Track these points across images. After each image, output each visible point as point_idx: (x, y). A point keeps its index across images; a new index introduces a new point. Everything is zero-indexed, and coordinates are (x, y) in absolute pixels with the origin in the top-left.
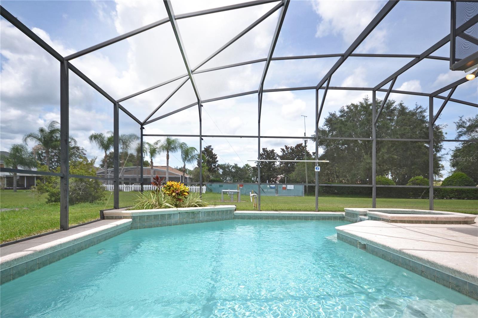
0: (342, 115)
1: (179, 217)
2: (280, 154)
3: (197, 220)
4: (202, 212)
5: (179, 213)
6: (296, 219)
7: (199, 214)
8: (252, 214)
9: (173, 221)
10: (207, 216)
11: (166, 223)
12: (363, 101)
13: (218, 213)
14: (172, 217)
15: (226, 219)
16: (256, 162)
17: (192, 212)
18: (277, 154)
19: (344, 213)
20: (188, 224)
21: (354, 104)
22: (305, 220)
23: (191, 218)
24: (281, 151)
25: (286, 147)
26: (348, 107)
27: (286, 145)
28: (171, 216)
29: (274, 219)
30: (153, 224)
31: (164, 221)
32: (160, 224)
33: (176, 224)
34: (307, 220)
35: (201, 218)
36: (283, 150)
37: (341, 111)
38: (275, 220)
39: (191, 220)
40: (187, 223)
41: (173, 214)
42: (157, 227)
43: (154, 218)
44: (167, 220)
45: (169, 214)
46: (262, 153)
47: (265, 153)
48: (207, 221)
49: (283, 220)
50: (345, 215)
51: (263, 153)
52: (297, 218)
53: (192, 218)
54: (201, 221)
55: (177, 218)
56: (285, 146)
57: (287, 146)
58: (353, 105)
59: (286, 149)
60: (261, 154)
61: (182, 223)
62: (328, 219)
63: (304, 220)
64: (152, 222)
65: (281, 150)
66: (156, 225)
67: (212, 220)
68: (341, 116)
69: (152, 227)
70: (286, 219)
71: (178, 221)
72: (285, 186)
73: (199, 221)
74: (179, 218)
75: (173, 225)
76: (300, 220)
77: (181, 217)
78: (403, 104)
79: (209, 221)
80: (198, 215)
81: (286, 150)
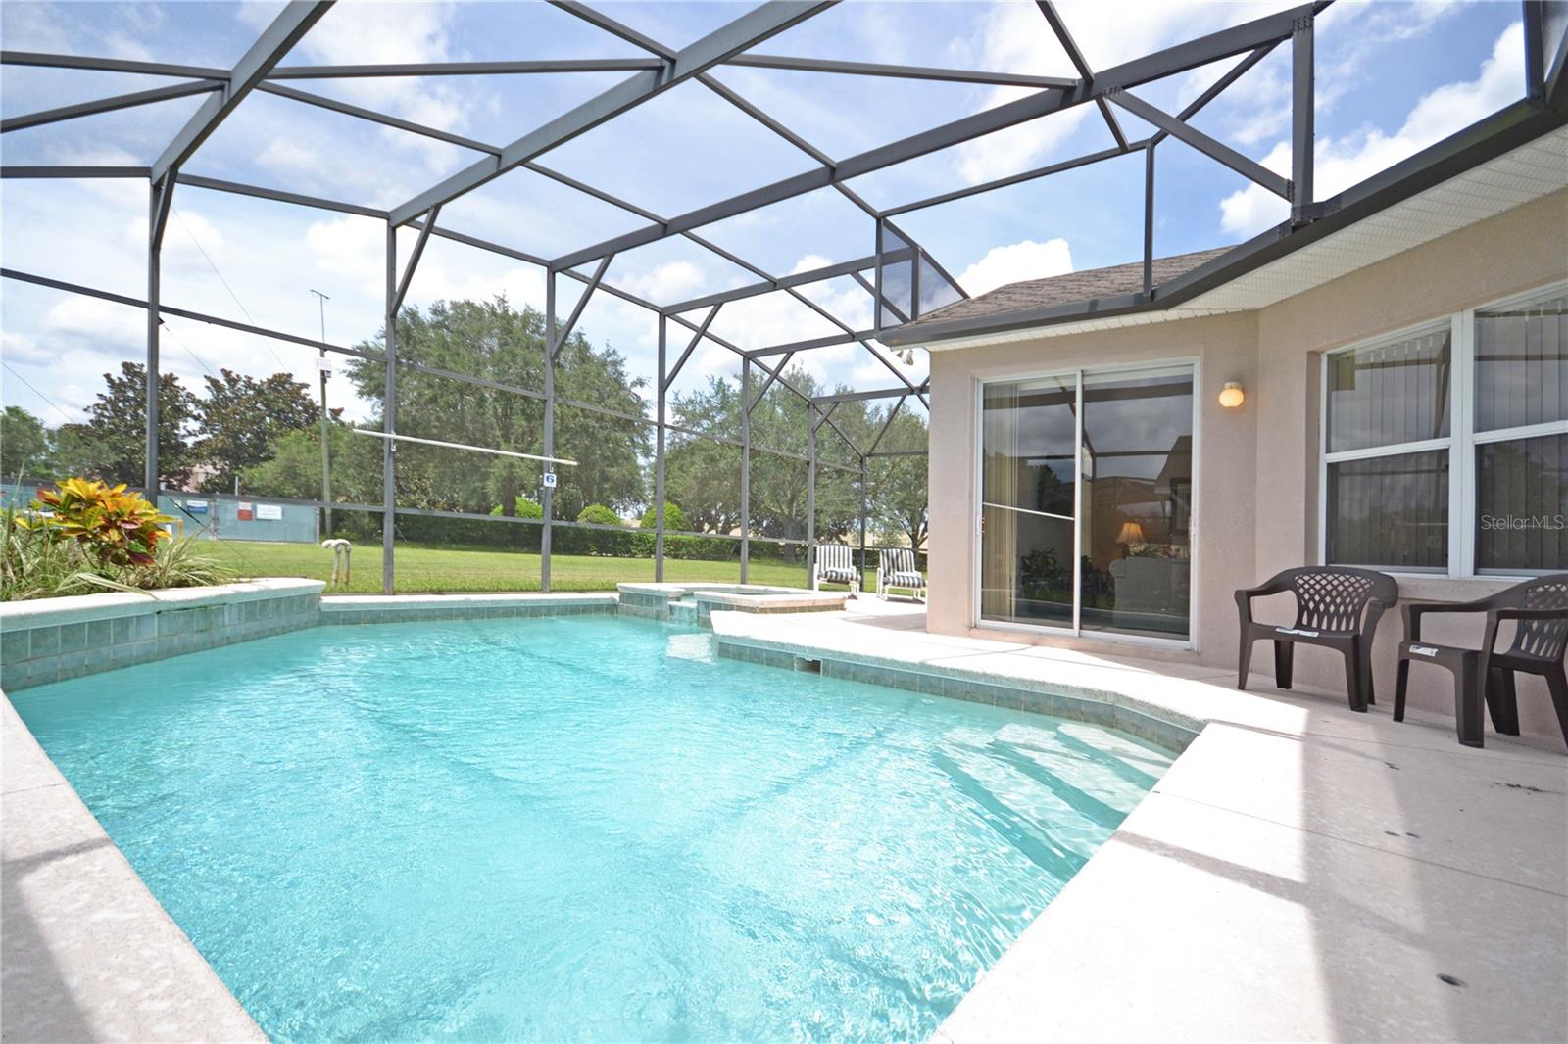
0: (438, 323)
1: (156, 628)
2: (204, 394)
3: (217, 638)
4: (231, 605)
5: (159, 613)
6: (510, 617)
7: (223, 614)
8: (385, 604)
9: (135, 646)
10: (246, 619)
11: (112, 657)
12: (494, 302)
13: (279, 607)
14: (132, 628)
15: (298, 628)
16: (91, 410)
17: (203, 607)
18: (189, 395)
19: (616, 596)
20: (187, 653)
21: (473, 304)
22: (531, 616)
23: (197, 631)
24: (208, 387)
25: (227, 374)
26: (455, 306)
27: (228, 369)
28: (128, 627)
29: (452, 619)
30: (59, 667)
31: (104, 651)
32: (87, 662)
33: (147, 659)
34: (536, 616)
35: (228, 629)
36: (214, 383)
37: (435, 312)
38: (454, 621)
39: (197, 638)
40: (185, 651)
41: (138, 617)
42: (76, 677)
43: (64, 641)
44: (115, 643)
45: (122, 620)
46: (120, 379)
47: (136, 383)
48: (245, 639)
49: (474, 620)
50: (618, 600)
51: (126, 380)
52: (513, 613)
53: (202, 631)
54: (228, 638)
55: (151, 632)
56: (223, 371)
57: (231, 372)
58: (469, 304)
59: (229, 383)
60: (117, 381)
61: (171, 653)
62: (584, 612)
63: (529, 618)
64: (55, 659)
65: (209, 384)
66: (73, 669)
67: (259, 635)
68: (437, 326)
69: (54, 681)
70: (483, 618)
71: (154, 644)
72: (249, 509)
73: (222, 639)
74: (156, 634)
75: (137, 664)
76: (520, 618)
77: (165, 631)
78: (584, 337)
79: (254, 639)
80: (220, 619)
81: (227, 386)
